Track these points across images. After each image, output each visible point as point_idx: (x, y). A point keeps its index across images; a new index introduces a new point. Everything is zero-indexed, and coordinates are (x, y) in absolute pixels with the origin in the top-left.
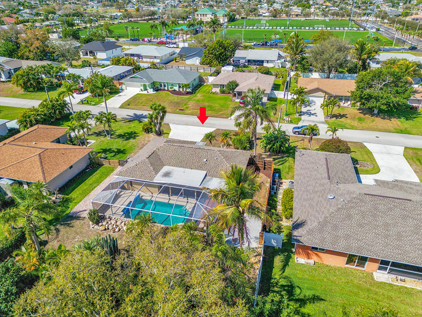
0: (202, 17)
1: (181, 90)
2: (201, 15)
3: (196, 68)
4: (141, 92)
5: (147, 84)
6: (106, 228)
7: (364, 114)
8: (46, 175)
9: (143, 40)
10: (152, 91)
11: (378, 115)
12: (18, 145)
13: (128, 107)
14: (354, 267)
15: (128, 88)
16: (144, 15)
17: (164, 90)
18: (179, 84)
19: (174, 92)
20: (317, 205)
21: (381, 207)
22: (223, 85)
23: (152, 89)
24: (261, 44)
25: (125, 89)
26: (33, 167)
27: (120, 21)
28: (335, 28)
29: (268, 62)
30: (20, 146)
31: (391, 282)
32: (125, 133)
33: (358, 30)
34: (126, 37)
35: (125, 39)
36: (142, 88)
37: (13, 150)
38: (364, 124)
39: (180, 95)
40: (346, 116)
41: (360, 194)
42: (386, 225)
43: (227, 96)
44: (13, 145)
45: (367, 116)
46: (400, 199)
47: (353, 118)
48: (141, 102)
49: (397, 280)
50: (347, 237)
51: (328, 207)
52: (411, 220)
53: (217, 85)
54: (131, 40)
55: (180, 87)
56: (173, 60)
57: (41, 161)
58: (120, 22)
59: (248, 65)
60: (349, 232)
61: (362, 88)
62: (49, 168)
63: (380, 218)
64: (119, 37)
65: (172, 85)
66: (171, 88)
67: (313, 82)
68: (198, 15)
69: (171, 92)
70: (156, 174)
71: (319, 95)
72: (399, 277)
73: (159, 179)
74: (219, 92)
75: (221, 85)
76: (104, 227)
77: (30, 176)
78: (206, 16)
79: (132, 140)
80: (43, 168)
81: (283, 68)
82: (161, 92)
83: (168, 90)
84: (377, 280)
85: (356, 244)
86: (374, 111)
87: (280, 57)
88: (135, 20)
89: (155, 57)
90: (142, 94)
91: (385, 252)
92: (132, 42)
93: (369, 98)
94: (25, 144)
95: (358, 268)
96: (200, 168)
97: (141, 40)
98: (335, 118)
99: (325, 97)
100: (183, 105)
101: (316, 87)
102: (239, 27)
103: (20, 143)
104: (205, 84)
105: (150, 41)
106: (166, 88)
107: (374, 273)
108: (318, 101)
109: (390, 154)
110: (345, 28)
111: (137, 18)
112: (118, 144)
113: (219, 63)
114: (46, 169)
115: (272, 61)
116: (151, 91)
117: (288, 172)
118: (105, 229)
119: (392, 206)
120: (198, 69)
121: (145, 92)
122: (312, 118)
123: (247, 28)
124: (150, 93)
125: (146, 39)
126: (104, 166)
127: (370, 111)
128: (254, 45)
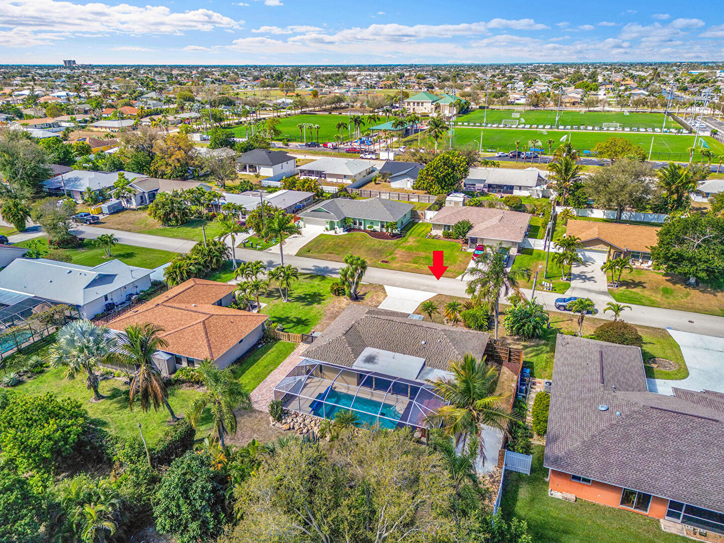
0: (416, 107)
1: (384, 230)
2: (414, 103)
3: (407, 196)
4: (326, 233)
5: (336, 221)
6: (291, 427)
7: (674, 283)
8: (213, 350)
9: (325, 145)
10: (342, 231)
11: (696, 286)
12: (175, 308)
13: (309, 254)
14: (632, 509)
15: (307, 225)
16: (326, 103)
17: (360, 230)
18: (381, 222)
19: (374, 234)
20: (582, 418)
21: (673, 427)
22: (449, 227)
23: (342, 228)
24: (511, 155)
25: (303, 227)
26: (197, 339)
27: (289, 112)
28: (638, 128)
29: (520, 188)
30: (178, 308)
31: (685, 535)
32: (306, 295)
33: (678, 132)
34: (300, 140)
35: (297, 144)
36: (328, 226)
37: (169, 314)
38: (671, 300)
39: (383, 238)
40: (644, 285)
41: (644, 406)
42: (679, 453)
43: (453, 243)
44: (169, 306)
45: (678, 286)
46: (702, 418)
47: (655, 289)
48: (326, 247)
49: (695, 534)
50: (622, 465)
51: (597, 421)
52: (715, 448)
53: (440, 225)
54: (307, 145)
55: (382, 226)
56: (371, 181)
57: (206, 331)
58: (289, 115)
59: (488, 191)
60: (625, 458)
61: (668, 243)
62: (216, 341)
63: (671, 442)
64: (289, 141)
65: (372, 223)
66: (369, 227)
67: (592, 228)
68: (409, 103)
69: (369, 233)
70: (356, 358)
71: (600, 249)
72: (698, 530)
73: (359, 365)
74: (442, 235)
75: (445, 226)
76: (288, 425)
77: (193, 350)
78: (422, 106)
79: (315, 305)
80: (208, 341)
81: (545, 199)
82: (355, 234)
83: (365, 231)
84: (665, 530)
85: (634, 476)
86: (689, 278)
87: (540, 181)
88: (311, 111)
89: (345, 176)
90: (329, 235)
91: (674, 490)
92: (308, 148)
93: (680, 259)
94: (183, 306)
95: (637, 511)
96: (415, 353)
97: (321, 145)
98: (625, 287)
99: (609, 252)
100: (388, 254)
101: (596, 236)
102: (475, 124)
103: (175, 305)
104: (420, 222)
105: (335, 148)
106: (362, 227)
107: (661, 520)
108: (599, 258)
109: (708, 349)
110: (656, 129)
111: (314, 107)
112: (296, 310)
113: (443, 188)
114: (213, 342)
115: (527, 188)
116: (340, 231)
117: (545, 367)
118: (289, 429)
119: (689, 427)
120: (410, 196)
121: (332, 233)
122: (588, 285)
123: (489, 125)
124: (340, 234)
125: (329, 145)
126: (281, 341)
127: (684, 279)
128: (500, 156)
